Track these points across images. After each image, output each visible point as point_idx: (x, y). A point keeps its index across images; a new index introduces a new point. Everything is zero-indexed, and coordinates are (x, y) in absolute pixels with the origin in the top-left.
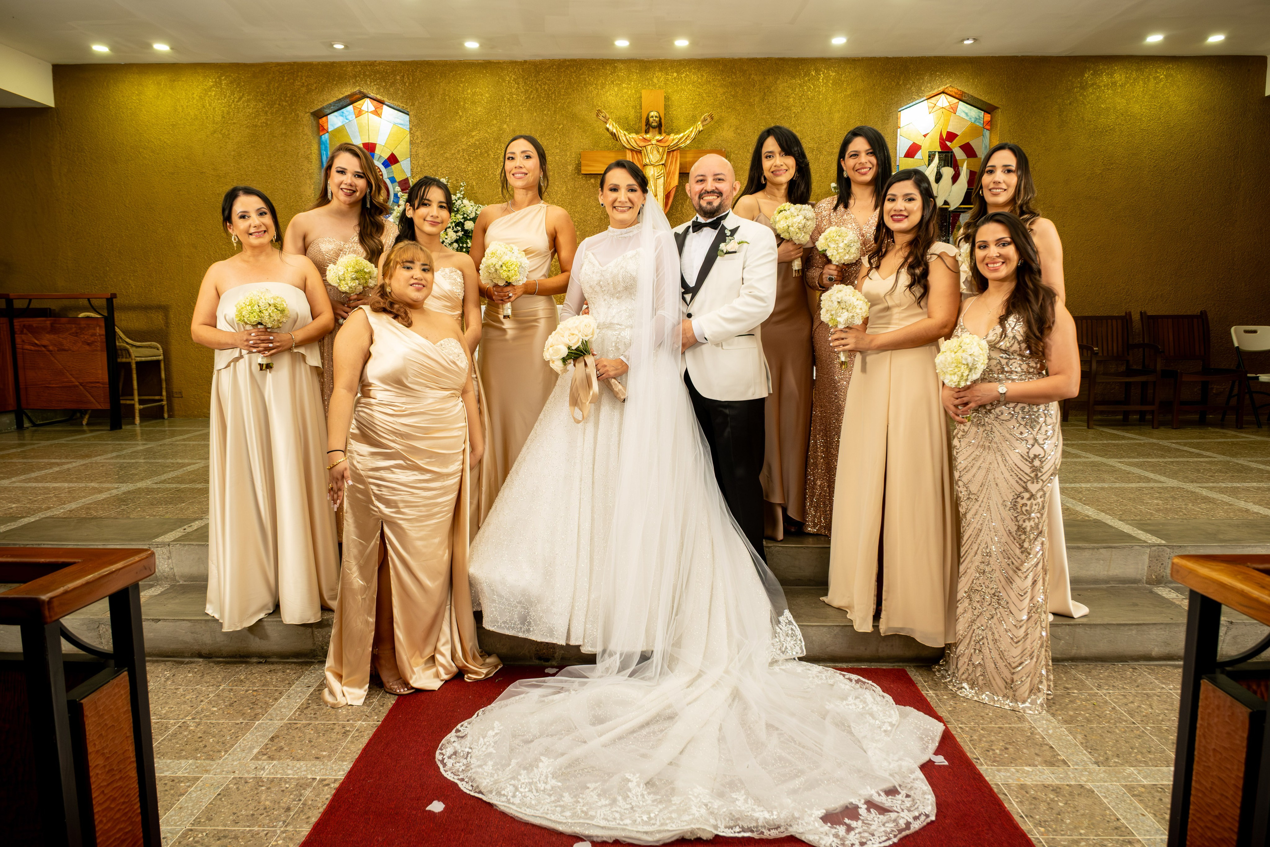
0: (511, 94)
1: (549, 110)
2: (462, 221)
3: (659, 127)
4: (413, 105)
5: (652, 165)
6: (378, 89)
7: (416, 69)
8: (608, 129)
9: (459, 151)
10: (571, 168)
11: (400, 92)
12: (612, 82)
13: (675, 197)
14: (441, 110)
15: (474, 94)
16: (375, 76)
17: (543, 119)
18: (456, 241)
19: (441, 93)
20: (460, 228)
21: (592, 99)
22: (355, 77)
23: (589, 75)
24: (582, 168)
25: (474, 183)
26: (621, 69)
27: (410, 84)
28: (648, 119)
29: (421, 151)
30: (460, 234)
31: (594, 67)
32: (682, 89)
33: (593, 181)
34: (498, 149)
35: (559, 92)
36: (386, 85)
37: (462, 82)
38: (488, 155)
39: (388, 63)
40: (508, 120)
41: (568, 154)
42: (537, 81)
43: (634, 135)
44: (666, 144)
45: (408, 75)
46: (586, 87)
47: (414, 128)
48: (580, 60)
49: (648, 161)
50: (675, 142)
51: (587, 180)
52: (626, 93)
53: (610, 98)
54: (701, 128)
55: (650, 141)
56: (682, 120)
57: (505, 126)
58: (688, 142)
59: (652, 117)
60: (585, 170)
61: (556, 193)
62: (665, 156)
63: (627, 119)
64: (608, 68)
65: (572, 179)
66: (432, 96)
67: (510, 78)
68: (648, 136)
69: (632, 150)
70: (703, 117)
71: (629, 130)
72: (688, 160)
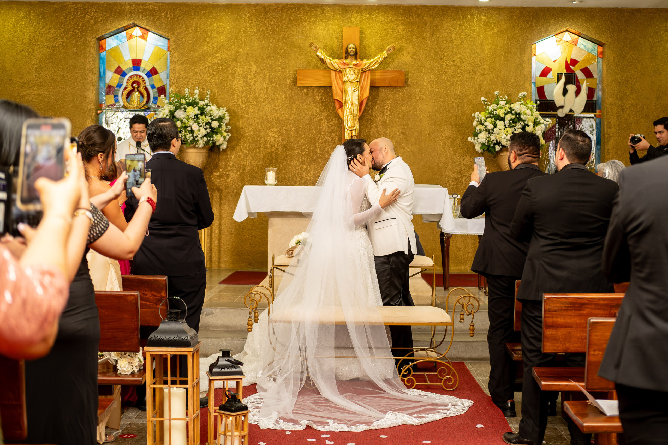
0: (246, 27)
1: (274, 39)
2: (210, 121)
3: (355, 55)
4: (173, 34)
5: (350, 82)
6: (148, 22)
7: (177, 8)
8: (318, 56)
9: (205, 67)
10: (289, 81)
11: (163, 24)
12: (321, 20)
13: (367, 104)
14: (194, 38)
15: (218, 27)
16: (146, 12)
17: (269, 46)
18: (205, 136)
19: (194, 25)
20: (208, 126)
21: (306, 32)
22: (131, 13)
23: (304, 15)
24: (298, 82)
25: (216, 91)
26: (328, 11)
27: (171, 19)
28: (347, 50)
29: (178, 68)
30: (208, 130)
31: (308, 9)
32: (373, 26)
33: (305, 91)
34: (235, 66)
35: (282, 26)
36: (154, 19)
37: (210, 18)
38: (227, 70)
39: (156, 4)
40: (243, 46)
41: (287, 71)
42: (266, 19)
43: (337, 60)
44: (361, 67)
45: (170, 12)
46: (302, 23)
47: (173, 51)
48: (298, 4)
49: (346, 79)
50: (367, 66)
51: (301, 90)
52: (331, 28)
53: (320, 31)
54: (386, 55)
55: (348, 65)
56: (373, 48)
57: (241, 50)
58: (376, 66)
59: (350, 48)
60: (300, 83)
61: (278, 100)
62: (359, 76)
63: (331, 46)
64: (318, 10)
65: (290, 89)
66: (187, 28)
67: (246, 16)
68: (347, 61)
69: (335, 71)
70: (387, 48)
71: (334, 55)
72: (376, 77)
